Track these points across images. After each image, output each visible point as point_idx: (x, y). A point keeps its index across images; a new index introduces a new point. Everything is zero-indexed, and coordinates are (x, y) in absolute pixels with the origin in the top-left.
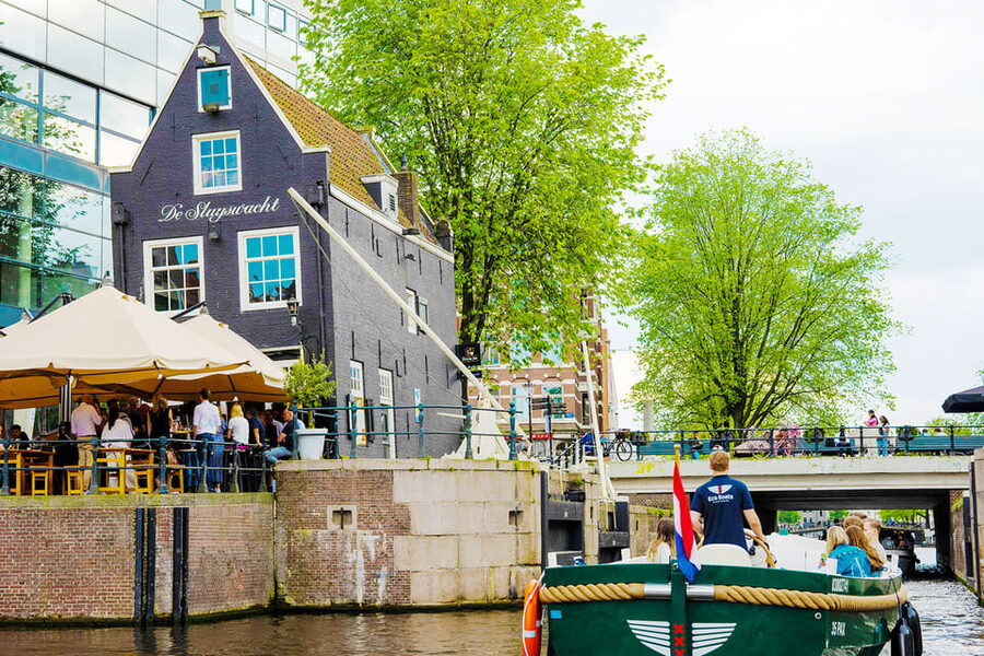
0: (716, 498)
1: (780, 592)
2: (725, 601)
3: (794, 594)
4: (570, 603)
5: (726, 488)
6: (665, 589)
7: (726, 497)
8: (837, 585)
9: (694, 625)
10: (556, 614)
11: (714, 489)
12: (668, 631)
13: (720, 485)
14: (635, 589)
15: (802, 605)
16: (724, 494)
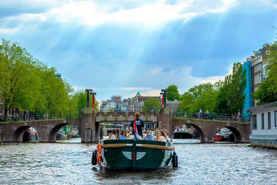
1: (156, 146)
2: (144, 148)
3: (159, 146)
4: (110, 148)
5: (139, 122)
6: (131, 145)
8: (167, 145)
9: (137, 153)
10: (106, 150)
12: (131, 154)
13: (137, 121)
14: (124, 145)
15: (160, 148)
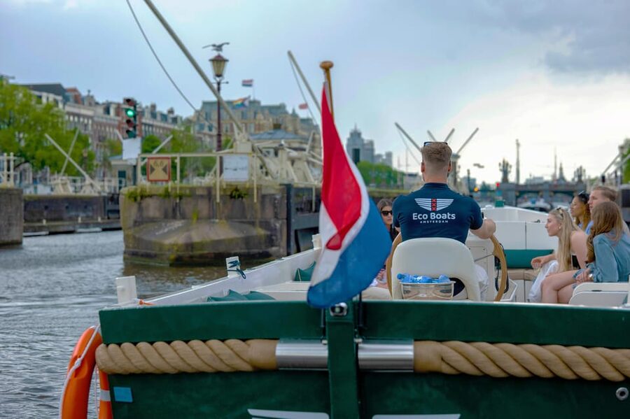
0: (425, 216)
2: (437, 373)
5: (443, 203)
6: (317, 351)
7: (445, 216)
11: (425, 203)
13: (434, 197)
16: (442, 212)
